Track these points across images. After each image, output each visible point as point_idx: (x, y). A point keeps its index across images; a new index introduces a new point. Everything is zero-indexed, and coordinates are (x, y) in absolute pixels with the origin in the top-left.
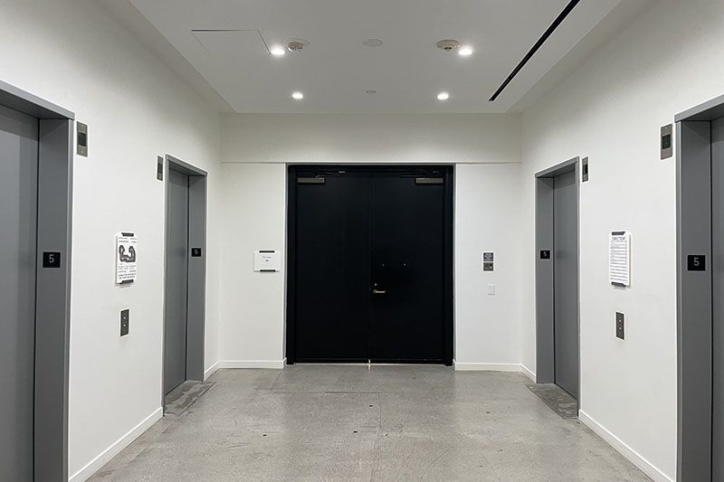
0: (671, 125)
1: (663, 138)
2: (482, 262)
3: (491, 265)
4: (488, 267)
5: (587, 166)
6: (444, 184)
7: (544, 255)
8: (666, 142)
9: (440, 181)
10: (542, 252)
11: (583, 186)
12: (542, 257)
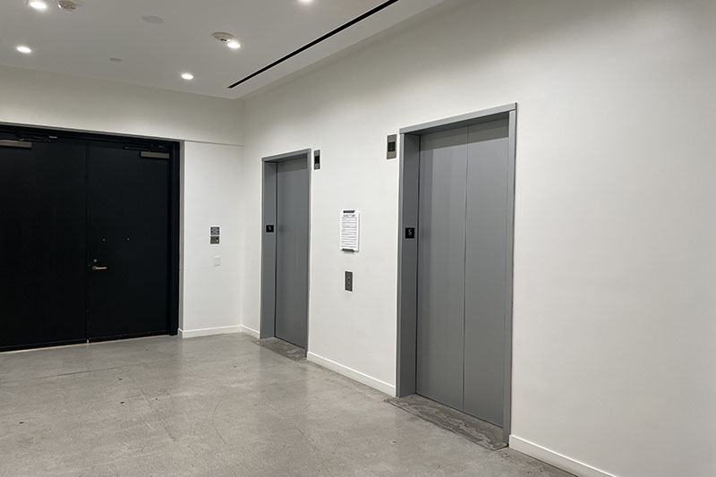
0: (396, 135)
1: (389, 144)
2: (209, 235)
3: (218, 238)
4: (215, 240)
5: (319, 157)
6: (169, 160)
7: (269, 229)
8: (391, 147)
9: (167, 156)
10: (267, 226)
11: (314, 173)
12: (268, 231)
